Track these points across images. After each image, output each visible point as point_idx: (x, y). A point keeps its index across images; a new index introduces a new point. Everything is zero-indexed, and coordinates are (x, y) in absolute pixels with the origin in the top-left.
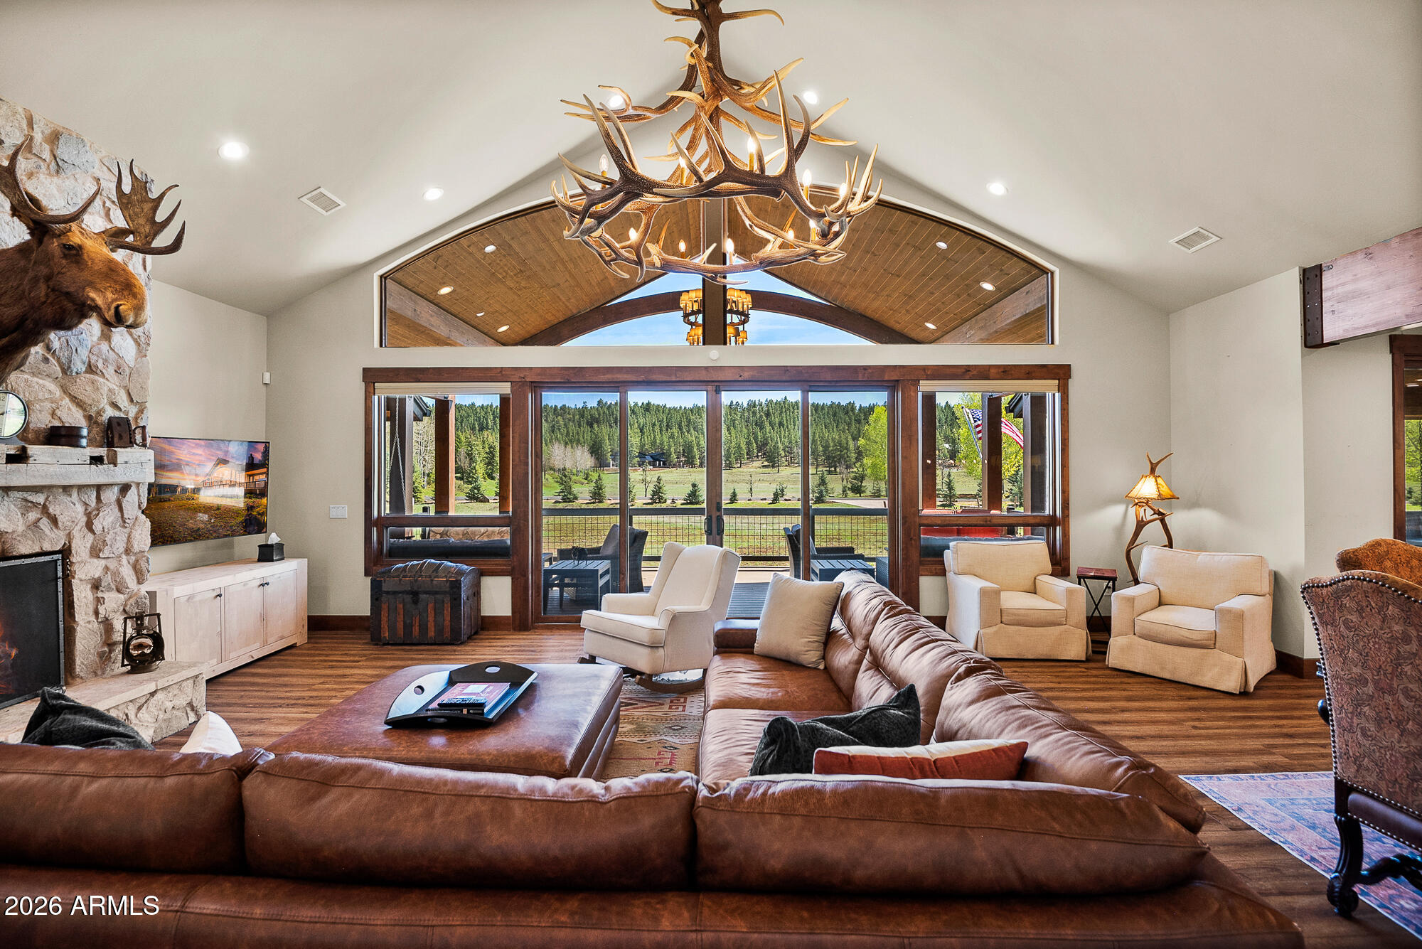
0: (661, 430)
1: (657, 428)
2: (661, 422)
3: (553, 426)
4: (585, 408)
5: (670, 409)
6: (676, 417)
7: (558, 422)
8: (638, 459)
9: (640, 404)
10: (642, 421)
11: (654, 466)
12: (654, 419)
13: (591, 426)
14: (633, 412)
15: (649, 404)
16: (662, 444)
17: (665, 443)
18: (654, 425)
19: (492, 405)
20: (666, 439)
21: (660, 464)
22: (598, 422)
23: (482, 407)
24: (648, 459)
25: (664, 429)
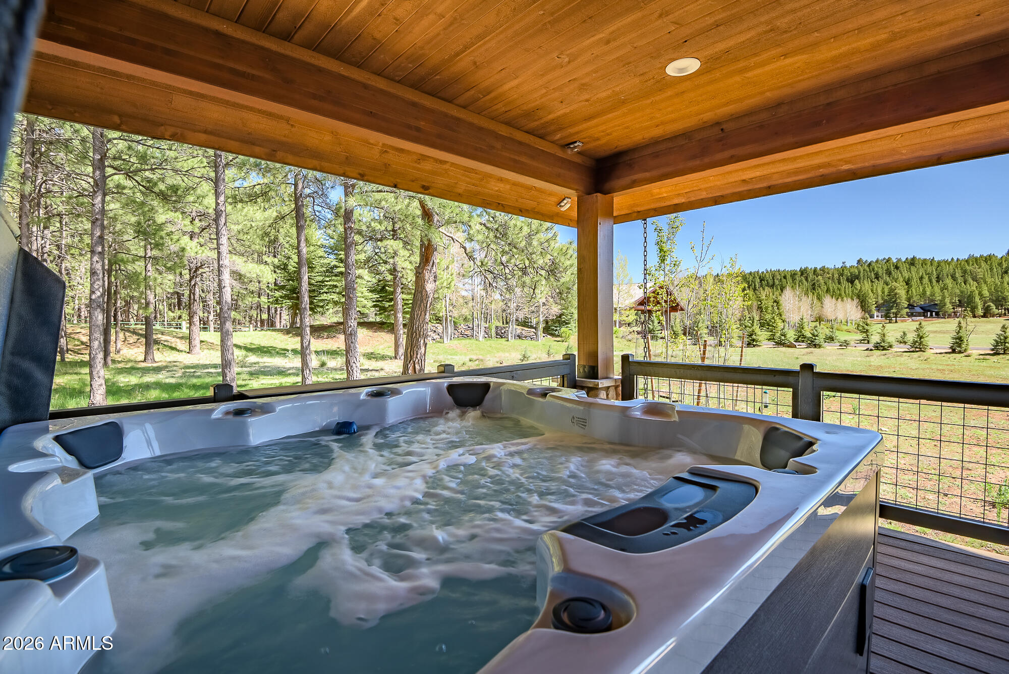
0: (930, 281)
1: (926, 280)
2: (930, 275)
3: (814, 284)
4: (844, 268)
5: (939, 262)
6: (946, 270)
7: (818, 281)
8: (908, 310)
9: (904, 260)
10: (906, 275)
11: (925, 316)
12: (921, 271)
13: (852, 282)
14: (897, 268)
15: (914, 259)
16: (933, 294)
17: (937, 295)
18: (921, 278)
19: (758, 271)
20: (937, 289)
21: (931, 315)
22: (857, 277)
23: (751, 273)
24: (918, 310)
25: (934, 281)
